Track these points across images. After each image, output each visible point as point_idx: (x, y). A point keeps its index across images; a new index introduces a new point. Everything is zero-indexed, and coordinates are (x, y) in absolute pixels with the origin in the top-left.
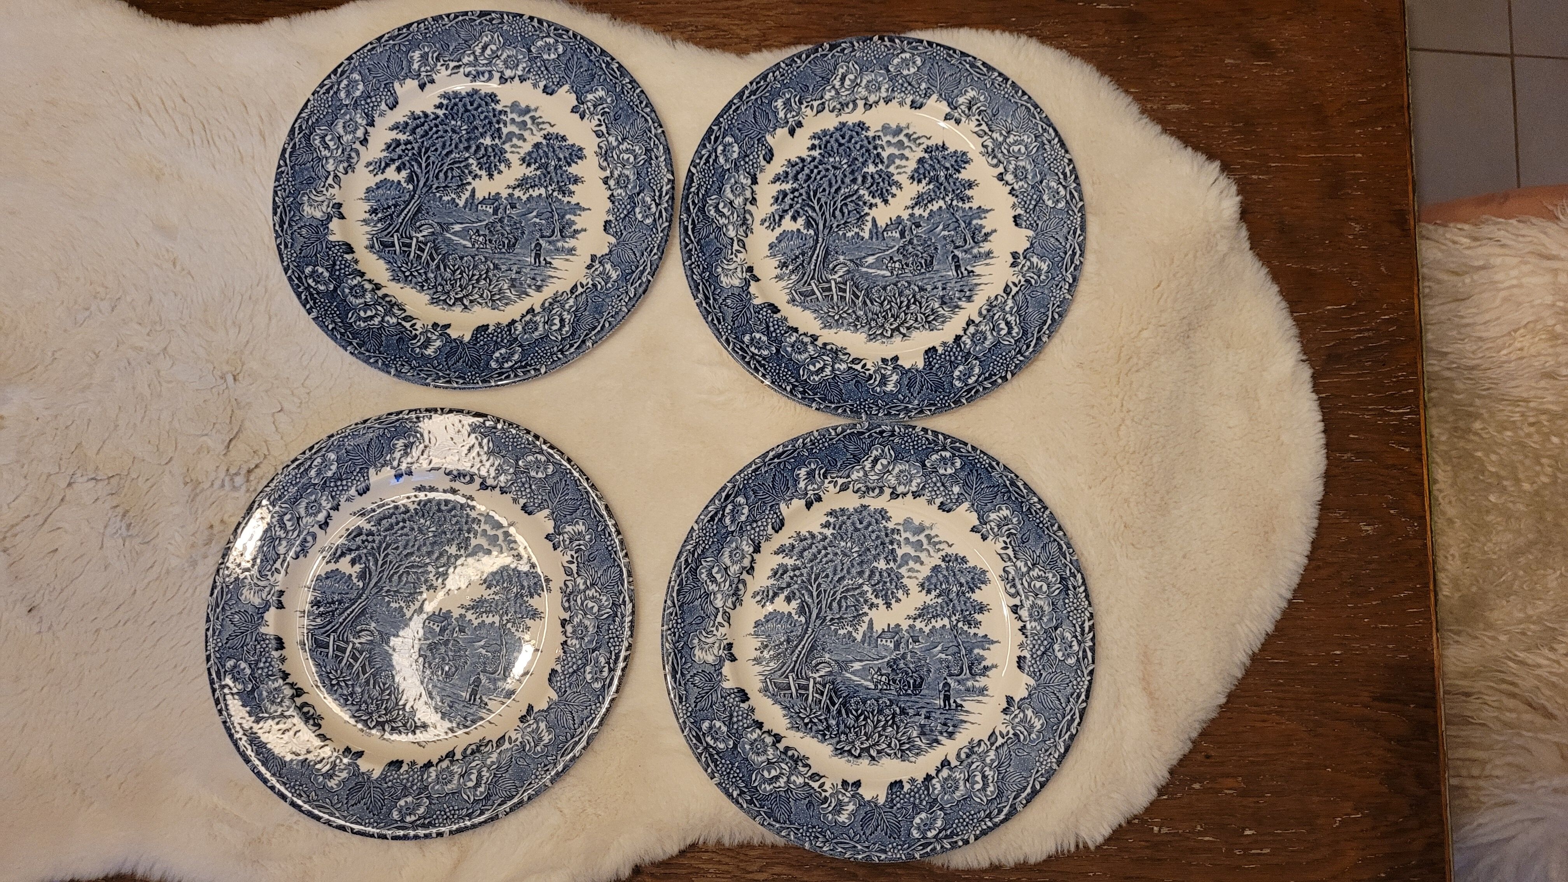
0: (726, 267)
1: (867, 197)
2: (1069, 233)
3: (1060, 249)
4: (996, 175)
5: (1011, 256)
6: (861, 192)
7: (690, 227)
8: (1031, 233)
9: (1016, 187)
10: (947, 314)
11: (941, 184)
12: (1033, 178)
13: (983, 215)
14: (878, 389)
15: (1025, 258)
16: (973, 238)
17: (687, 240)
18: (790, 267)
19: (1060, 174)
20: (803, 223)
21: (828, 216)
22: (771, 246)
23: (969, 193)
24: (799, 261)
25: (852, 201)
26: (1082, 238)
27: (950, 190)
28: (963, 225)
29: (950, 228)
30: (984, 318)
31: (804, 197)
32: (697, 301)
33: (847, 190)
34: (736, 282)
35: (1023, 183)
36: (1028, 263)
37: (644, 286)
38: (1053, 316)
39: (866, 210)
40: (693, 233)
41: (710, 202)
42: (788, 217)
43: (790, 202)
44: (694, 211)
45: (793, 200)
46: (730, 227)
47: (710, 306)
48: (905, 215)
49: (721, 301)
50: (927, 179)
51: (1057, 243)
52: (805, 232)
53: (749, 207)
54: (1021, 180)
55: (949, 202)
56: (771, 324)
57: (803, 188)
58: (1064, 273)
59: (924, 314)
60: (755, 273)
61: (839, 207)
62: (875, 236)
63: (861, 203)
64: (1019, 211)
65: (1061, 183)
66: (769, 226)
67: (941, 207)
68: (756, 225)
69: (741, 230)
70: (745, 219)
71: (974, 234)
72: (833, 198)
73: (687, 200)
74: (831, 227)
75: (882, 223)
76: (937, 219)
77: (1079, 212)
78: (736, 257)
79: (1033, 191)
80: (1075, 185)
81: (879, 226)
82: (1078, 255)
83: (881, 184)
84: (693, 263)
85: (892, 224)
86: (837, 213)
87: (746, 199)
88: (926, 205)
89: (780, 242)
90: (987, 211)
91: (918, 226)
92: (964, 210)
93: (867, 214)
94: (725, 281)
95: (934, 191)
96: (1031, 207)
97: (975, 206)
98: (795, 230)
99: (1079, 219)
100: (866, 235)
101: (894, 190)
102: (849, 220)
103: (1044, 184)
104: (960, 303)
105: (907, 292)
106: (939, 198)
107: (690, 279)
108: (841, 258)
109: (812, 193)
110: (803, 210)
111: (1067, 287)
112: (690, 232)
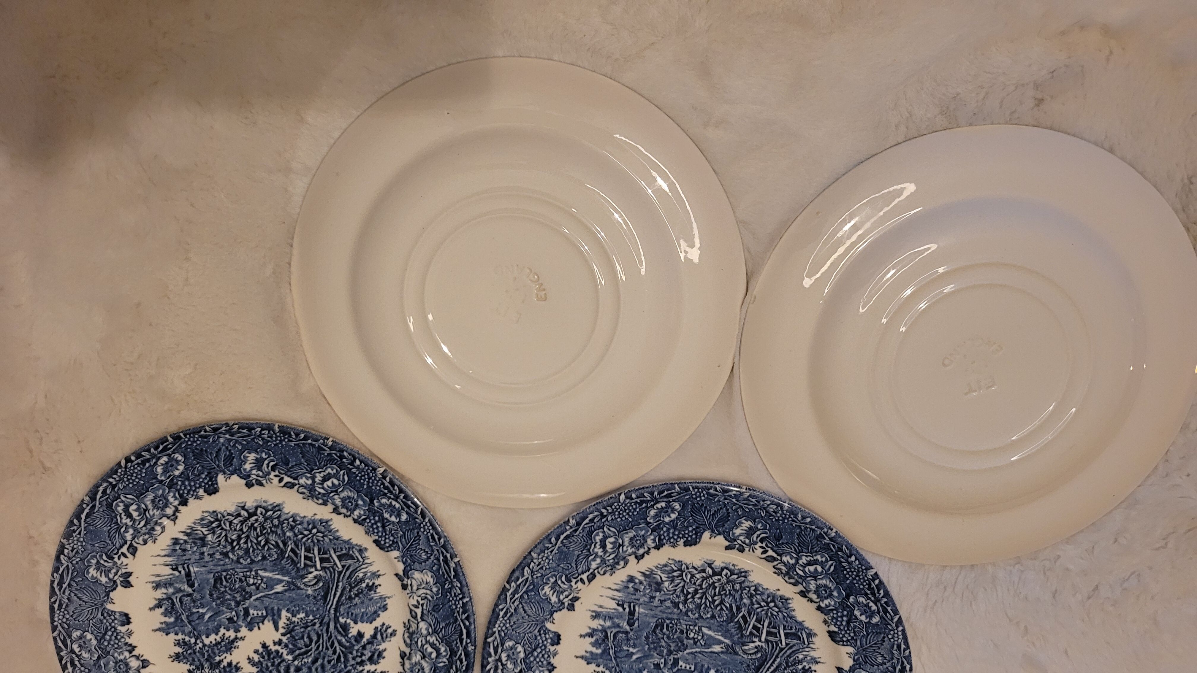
0: (428, 592)
1: (285, 652)
2: (67, 606)
3: (76, 590)
4: (150, 666)
5: (132, 583)
6: (290, 657)
7: (464, 636)
8: (109, 606)
9: (127, 654)
10: (199, 528)
11: (207, 660)
12: (108, 663)
13: (163, 626)
14: (264, 455)
15: (115, 582)
16: (173, 604)
17: (467, 623)
18: (364, 585)
19: (79, 665)
20: (351, 630)
21: (325, 635)
22: (385, 608)
23: (179, 650)
24: (355, 591)
25: (300, 649)
26: (53, 600)
27: (197, 654)
28: (184, 617)
29: (197, 615)
30: (156, 523)
31: (351, 656)
32: (456, 560)
33: (306, 660)
34: (417, 575)
35: (119, 658)
36: (111, 576)
37: (513, 578)
38: (80, 521)
39: (284, 639)
40: (461, 629)
41: (445, 660)
42: (367, 636)
43: (365, 652)
44: (461, 652)
45: (362, 654)
46: (424, 632)
47: (443, 553)
48: (244, 631)
49: (432, 557)
50: (222, 666)
51: (80, 595)
52: (349, 621)
53: (407, 651)
54: (121, 661)
55: (198, 641)
56: (380, 529)
57: (352, 665)
58: (70, 565)
59: (222, 529)
60: (400, 583)
61: (313, 644)
62: (275, 612)
63: (290, 646)
64: (123, 629)
65: (77, 656)
66: (387, 629)
67: (207, 637)
68: (400, 630)
69: (414, 628)
70: (411, 637)
71: (172, 608)
72: (319, 653)
73: (467, 665)
74: (321, 624)
75: (268, 625)
76: (211, 625)
77: (57, 626)
78: (418, 601)
79: (108, 649)
80: (62, 654)
81: (271, 622)
82: (56, 583)
83: (269, 664)
84: (461, 599)
85: (258, 623)
86: (315, 638)
87: (409, 659)
88: (222, 640)
89: (376, 612)
90: (159, 630)
91: (230, 620)
92: (183, 633)
93: (283, 635)
94: (428, 577)
95: (214, 653)
96: (110, 633)
97: (172, 636)
98: (359, 623)
99: (56, 619)
100: (284, 613)
101: (256, 658)
102: (302, 630)
103: (96, 656)
104: (186, 538)
105: (241, 553)
106: (209, 646)
107: (464, 583)
108: (310, 592)
109: (342, 659)
110: (351, 643)
111: (66, 551)
112: (464, 631)
